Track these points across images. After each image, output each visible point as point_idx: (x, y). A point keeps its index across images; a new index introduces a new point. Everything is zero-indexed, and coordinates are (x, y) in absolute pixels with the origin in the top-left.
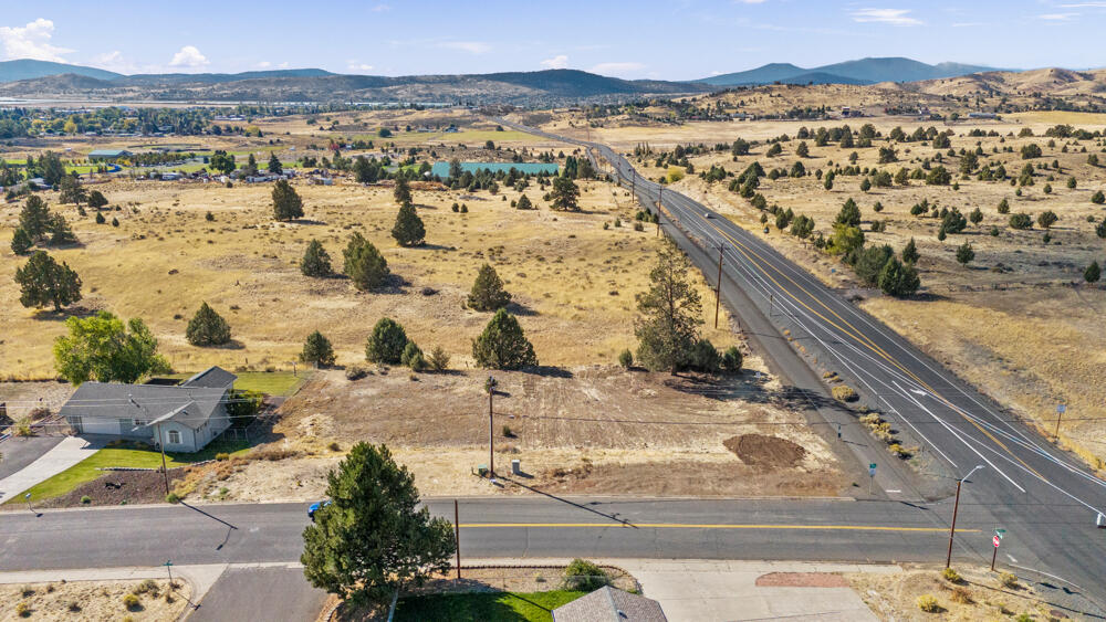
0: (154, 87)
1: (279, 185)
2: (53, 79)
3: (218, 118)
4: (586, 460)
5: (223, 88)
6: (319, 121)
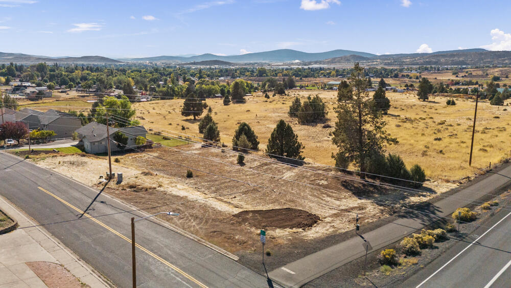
0: (387, 60)
2: (345, 57)
3: (405, 71)
4: (160, 186)
5: (420, 59)
6: (460, 74)
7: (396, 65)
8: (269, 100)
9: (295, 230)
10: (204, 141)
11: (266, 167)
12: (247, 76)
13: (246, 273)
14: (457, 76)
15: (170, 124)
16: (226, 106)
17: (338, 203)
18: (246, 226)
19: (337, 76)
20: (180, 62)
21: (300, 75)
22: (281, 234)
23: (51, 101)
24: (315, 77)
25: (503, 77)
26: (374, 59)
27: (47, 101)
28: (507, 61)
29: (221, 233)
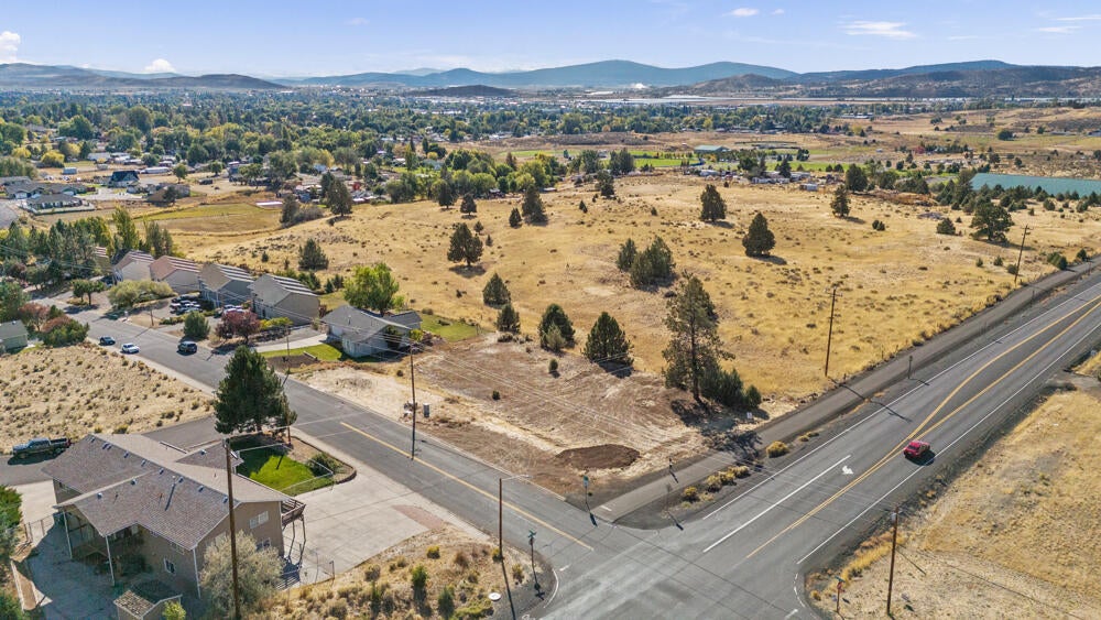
0: (814, 85)
1: (708, 188)
2: (735, 79)
3: (845, 115)
4: (474, 419)
5: (877, 85)
6: (944, 120)
7: (830, 96)
8: (587, 218)
9: (614, 470)
10: (501, 330)
11: (585, 379)
12: (542, 129)
13: (573, 511)
14: (937, 129)
15: (435, 283)
16: (513, 230)
17: (662, 432)
18: (569, 468)
19: (715, 128)
20: (405, 88)
21: (645, 128)
22: (601, 475)
23: (191, 205)
24: (672, 131)
25: (1021, 131)
26: (790, 83)
27: (185, 206)
28: (1040, 89)
29: (547, 475)
